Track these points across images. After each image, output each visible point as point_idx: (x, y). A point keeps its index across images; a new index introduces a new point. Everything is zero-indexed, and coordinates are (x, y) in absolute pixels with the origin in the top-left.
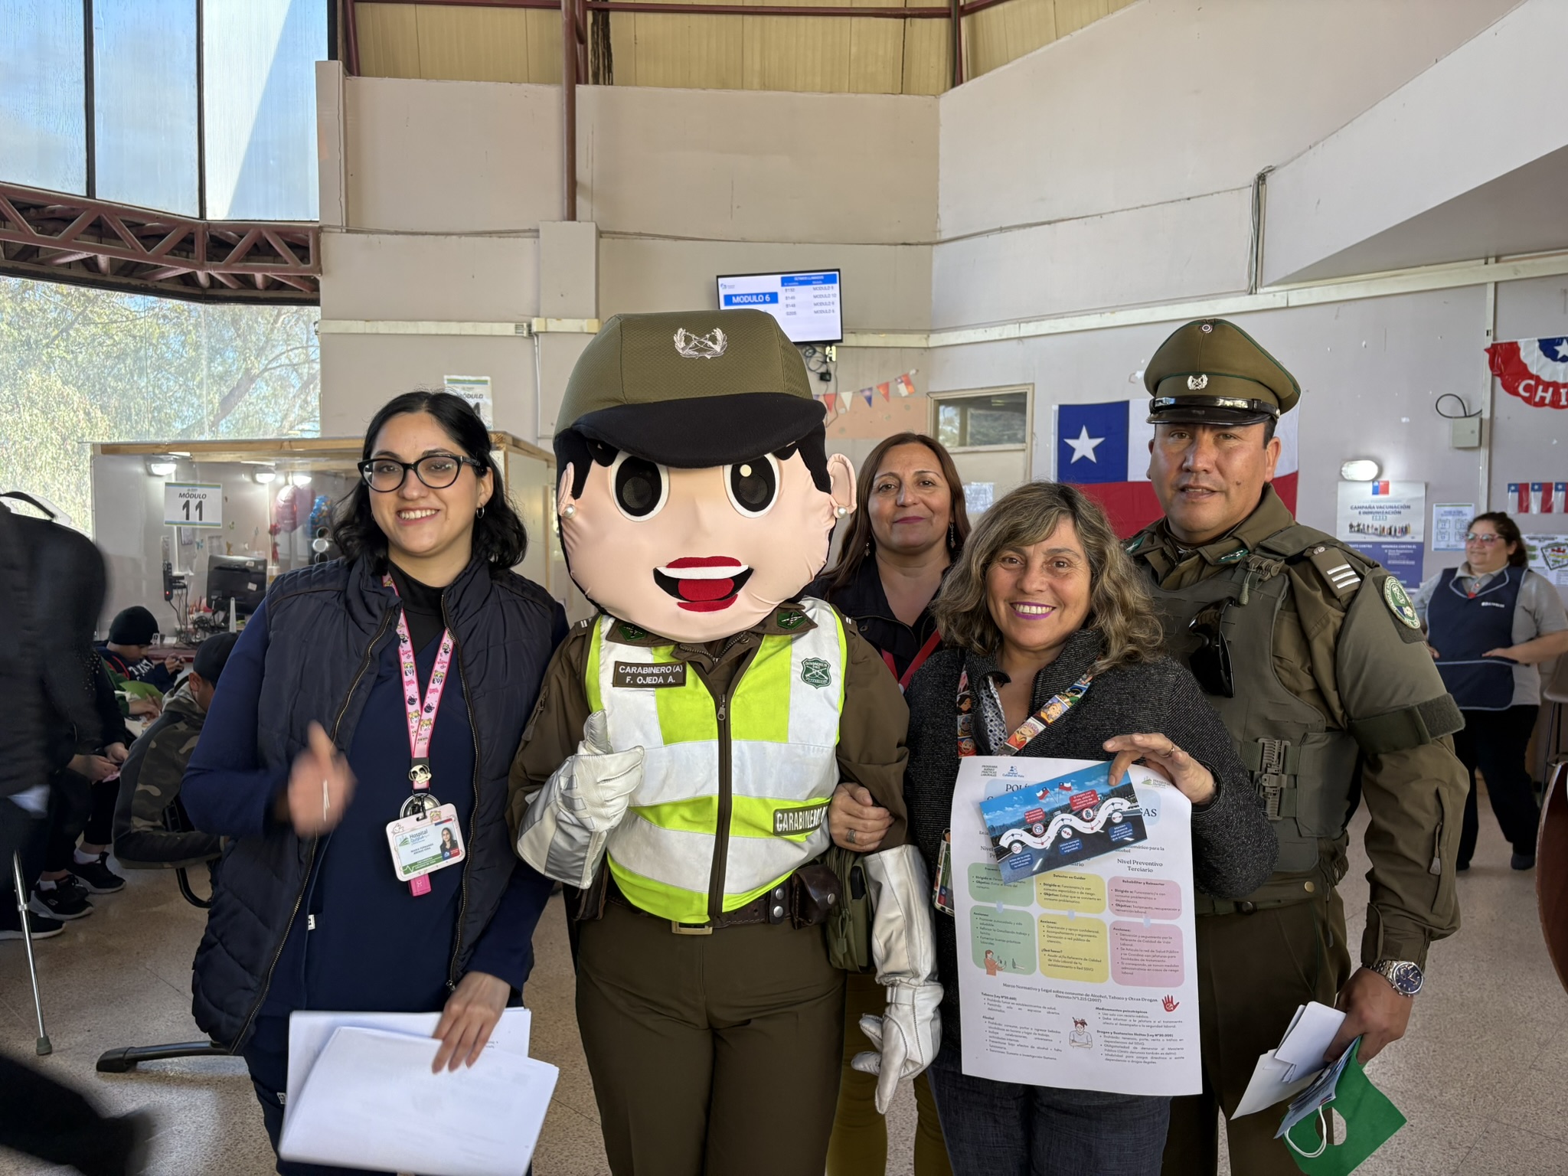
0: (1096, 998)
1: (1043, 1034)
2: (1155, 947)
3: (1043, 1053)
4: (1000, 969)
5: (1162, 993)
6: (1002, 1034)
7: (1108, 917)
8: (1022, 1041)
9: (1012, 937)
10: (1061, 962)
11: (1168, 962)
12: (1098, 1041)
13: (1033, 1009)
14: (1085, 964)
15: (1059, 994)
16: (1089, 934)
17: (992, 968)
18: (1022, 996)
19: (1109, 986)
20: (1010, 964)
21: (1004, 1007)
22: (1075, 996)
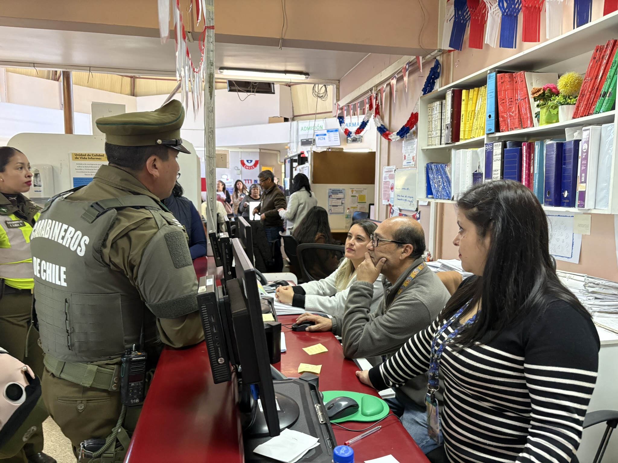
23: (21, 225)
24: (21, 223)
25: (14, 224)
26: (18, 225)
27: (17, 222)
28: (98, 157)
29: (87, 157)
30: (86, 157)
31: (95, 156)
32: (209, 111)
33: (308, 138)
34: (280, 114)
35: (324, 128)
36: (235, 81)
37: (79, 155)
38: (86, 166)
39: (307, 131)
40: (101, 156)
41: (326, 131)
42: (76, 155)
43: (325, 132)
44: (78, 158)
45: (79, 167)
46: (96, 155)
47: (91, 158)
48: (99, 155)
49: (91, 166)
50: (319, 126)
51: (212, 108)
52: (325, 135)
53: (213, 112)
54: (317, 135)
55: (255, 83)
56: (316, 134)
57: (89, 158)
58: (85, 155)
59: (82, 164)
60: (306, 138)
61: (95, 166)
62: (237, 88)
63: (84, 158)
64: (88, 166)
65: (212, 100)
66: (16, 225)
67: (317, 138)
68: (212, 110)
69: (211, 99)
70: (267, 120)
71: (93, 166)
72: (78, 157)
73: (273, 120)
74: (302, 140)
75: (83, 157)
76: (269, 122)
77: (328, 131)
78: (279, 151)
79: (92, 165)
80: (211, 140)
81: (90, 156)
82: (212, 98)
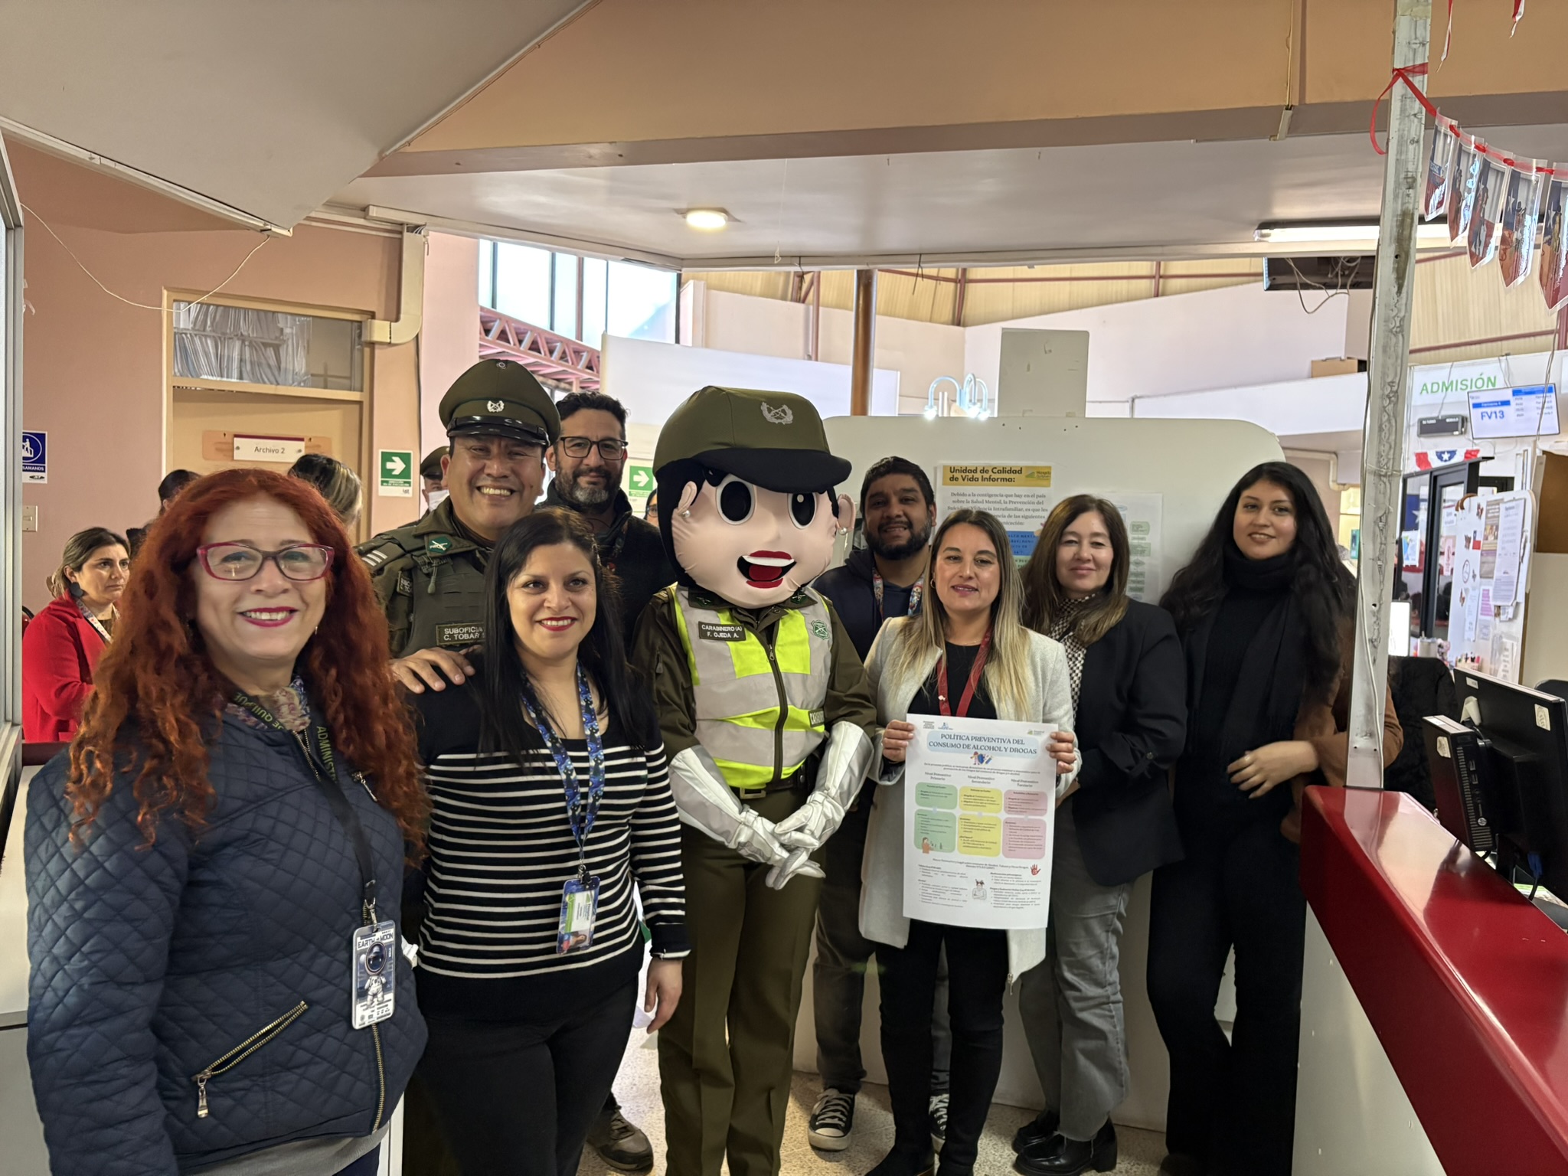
0: (991, 867)
1: (956, 891)
2: (1030, 833)
3: (954, 903)
4: (932, 850)
5: (1030, 863)
6: (930, 891)
7: (1004, 816)
8: (942, 895)
9: (940, 829)
10: (971, 844)
11: (1037, 843)
12: (990, 894)
13: (952, 874)
14: (986, 845)
15: (968, 865)
16: (990, 827)
17: (926, 849)
18: (944, 866)
19: (1000, 859)
20: (938, 845)
21: (932, 873)
22: (979, 866)
23: (735, 635)
24: (738, 633)
25: (719, 632)
26: (729, 635)
27: (729, 629)
28: (1007, 476)
29: (978, 475)
30: (976, 476)
31: (999, 472)
32: (1391, 331)
33: (1444, 413)
34: (1346, 351)
35: (1500, 384)
36: (1293, 259)
37: (960, 471)
38: (975, 499)
39: (1440, 395)
40: (1015, 472)
41: (1510, 391)
42: (953, 470)
43: (1508, 395)
44: (957, 479)
45: (958, 501)
46: (1003, 470)
47: (990, 479)
48: (1011, 471)
49: (987, 498)
50: (1485, 378)
51: (1402, 319)
52: (1506, 403)
53: (1402, 331)
54: (1477, 406)
55: (1351, 259)
56: (1472, 402)
57: (983, 479)
58: (975, 471)
59: (964, 495)
60: (1435, 415)
61: (998, 499)
62: (1300, 278)
63: (973, 479)
64: (980, 499)
65: (1404, 294)
66: (722, 635)
67: (1476, 414)
68: (1401, 326)
69: (1399, 292)
70: (1306, 368)
71: (991, 499)
72: (957, 475)
73: (1323, 369)
74: (1421, 421)
75: (970, 475)
76: (1312, 376)
77: (1517, 392)
78: (1335, 453)
79: (990, 496)
80: (1389, 420)
81: (987, 471)
82: (1404, 290)
